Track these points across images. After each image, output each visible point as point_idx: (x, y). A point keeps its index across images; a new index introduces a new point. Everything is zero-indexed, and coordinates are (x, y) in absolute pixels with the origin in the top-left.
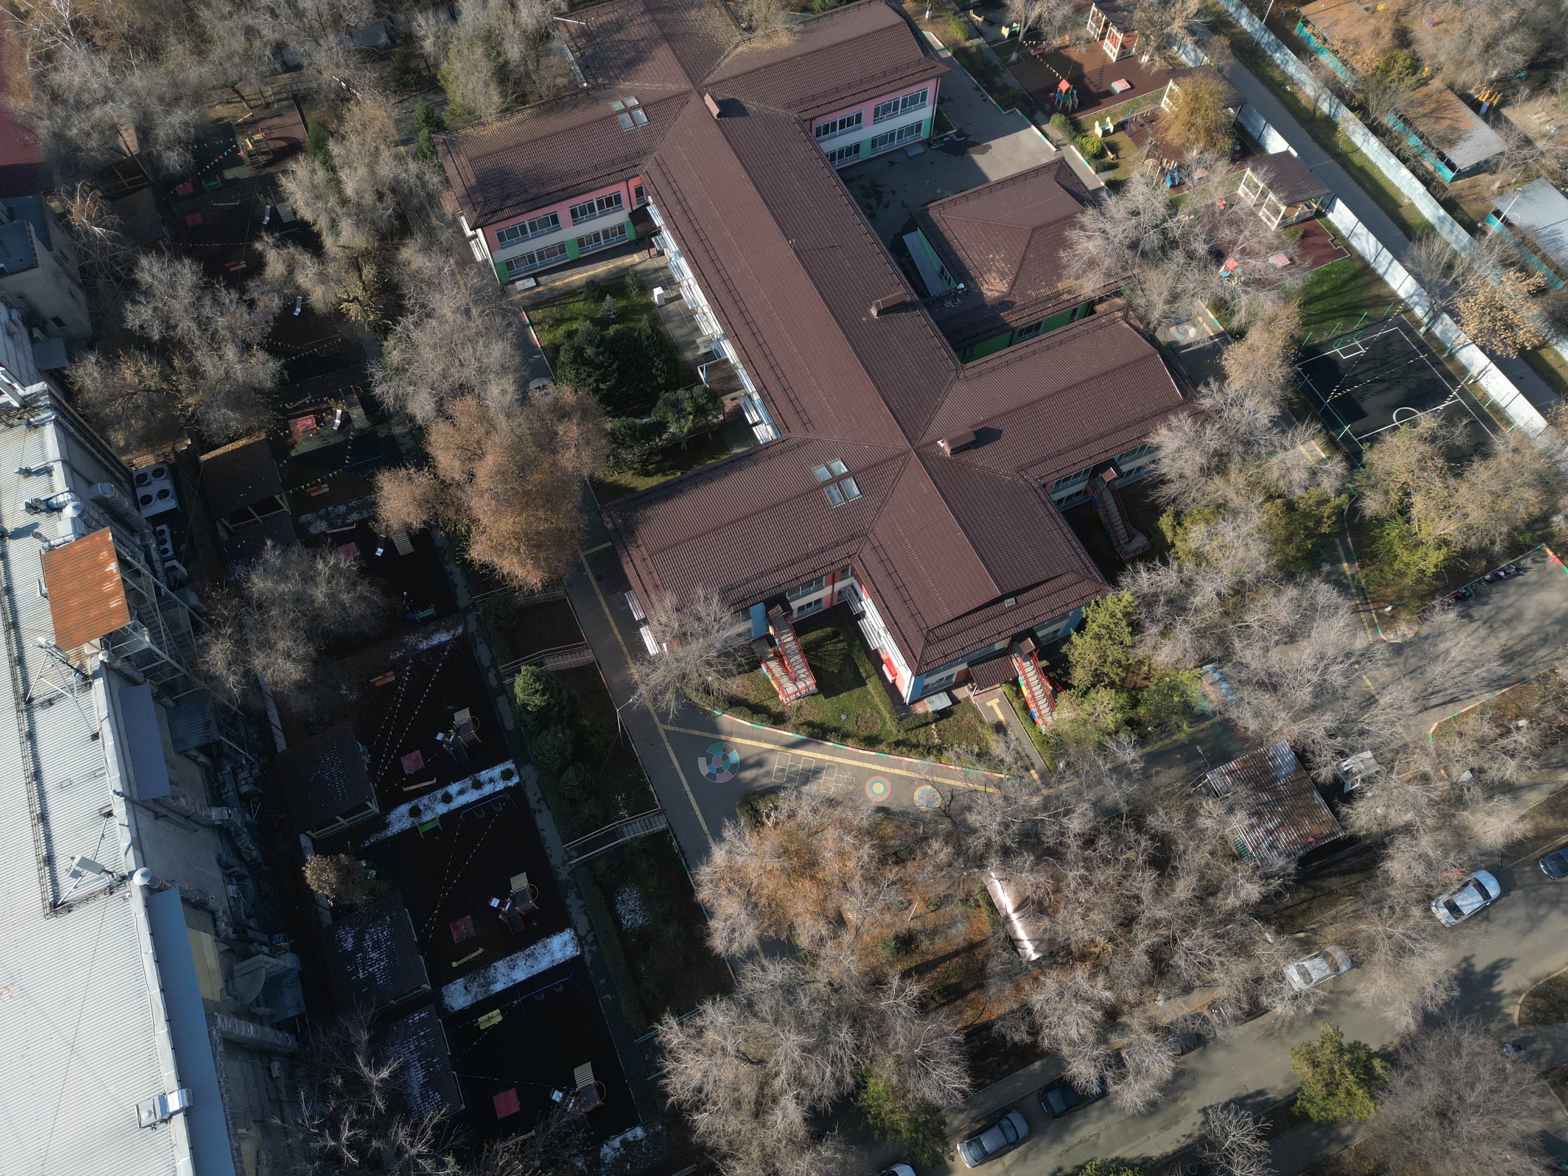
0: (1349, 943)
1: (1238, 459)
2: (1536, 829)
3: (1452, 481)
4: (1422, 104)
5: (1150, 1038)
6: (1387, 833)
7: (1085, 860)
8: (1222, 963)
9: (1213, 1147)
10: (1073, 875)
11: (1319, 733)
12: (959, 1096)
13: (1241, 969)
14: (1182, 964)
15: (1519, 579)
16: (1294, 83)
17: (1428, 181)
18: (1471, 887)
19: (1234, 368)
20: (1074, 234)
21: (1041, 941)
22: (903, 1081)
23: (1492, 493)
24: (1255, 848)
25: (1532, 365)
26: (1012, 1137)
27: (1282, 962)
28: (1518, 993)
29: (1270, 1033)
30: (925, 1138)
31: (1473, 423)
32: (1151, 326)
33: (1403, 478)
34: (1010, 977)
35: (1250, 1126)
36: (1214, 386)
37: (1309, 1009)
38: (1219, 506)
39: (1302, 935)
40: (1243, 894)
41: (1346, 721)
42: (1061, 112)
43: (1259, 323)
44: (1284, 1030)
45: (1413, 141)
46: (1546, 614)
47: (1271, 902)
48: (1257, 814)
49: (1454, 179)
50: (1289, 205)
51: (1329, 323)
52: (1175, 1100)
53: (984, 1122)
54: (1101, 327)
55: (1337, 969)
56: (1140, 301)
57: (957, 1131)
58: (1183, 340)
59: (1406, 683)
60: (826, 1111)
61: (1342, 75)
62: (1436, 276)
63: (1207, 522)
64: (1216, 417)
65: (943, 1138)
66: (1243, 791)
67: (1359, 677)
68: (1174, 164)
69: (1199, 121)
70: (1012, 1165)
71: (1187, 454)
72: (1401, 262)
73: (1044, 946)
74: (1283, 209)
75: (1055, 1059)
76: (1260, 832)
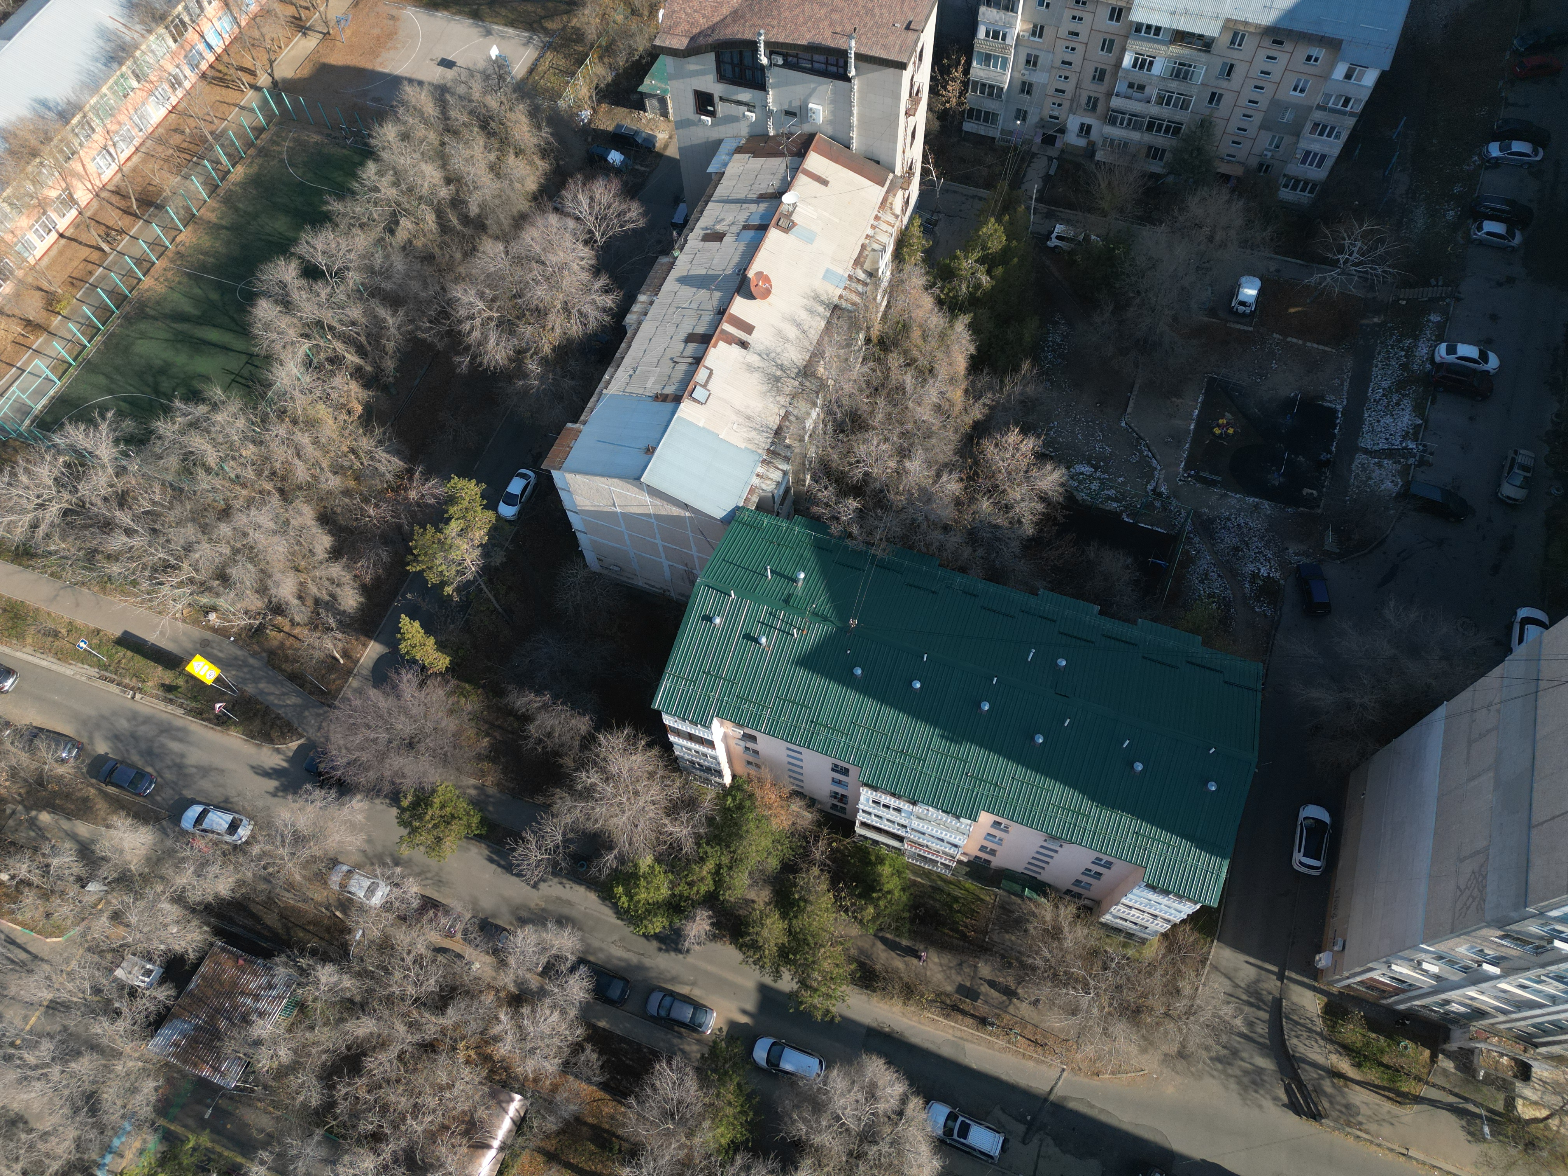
0: (321, 878)
2: (114, 812)
5: (512, 960)
6: (193, 911)
7: (396, 1127)
8: (409, 952)
9: (555, 864)
10: (417, 1127)
11: (122, 1025)
12: (674, 1063)
13: (402, 937)
14: (432, 981)
18: (204, 826)
21: (499, 1103)
22: (702, 1116)
24: (280, 997)
26: (668, 1000)
27: (373, 913)
28: (278, 751)
29: (439, 882)
30: (725, 1062)
34: (551, 1103)
35: (520, 851)
37: (399, 870)
39: (338, 914)
40: (334, 979)
41: (93, 1011)
44: (429, 875)
47: (325, 953)
48: (245, 1020)
52: (543, 910)
53: (676, 1028)
55: (349, 872)
57: (699, 1041)
60: (776, 1157)
65: (714, 1047)
66: (229, 1047)
67: (31, 1032)
70: (686, 984)
73: (502, 1097)
75: (586, 1015)
76: (262, 1005)
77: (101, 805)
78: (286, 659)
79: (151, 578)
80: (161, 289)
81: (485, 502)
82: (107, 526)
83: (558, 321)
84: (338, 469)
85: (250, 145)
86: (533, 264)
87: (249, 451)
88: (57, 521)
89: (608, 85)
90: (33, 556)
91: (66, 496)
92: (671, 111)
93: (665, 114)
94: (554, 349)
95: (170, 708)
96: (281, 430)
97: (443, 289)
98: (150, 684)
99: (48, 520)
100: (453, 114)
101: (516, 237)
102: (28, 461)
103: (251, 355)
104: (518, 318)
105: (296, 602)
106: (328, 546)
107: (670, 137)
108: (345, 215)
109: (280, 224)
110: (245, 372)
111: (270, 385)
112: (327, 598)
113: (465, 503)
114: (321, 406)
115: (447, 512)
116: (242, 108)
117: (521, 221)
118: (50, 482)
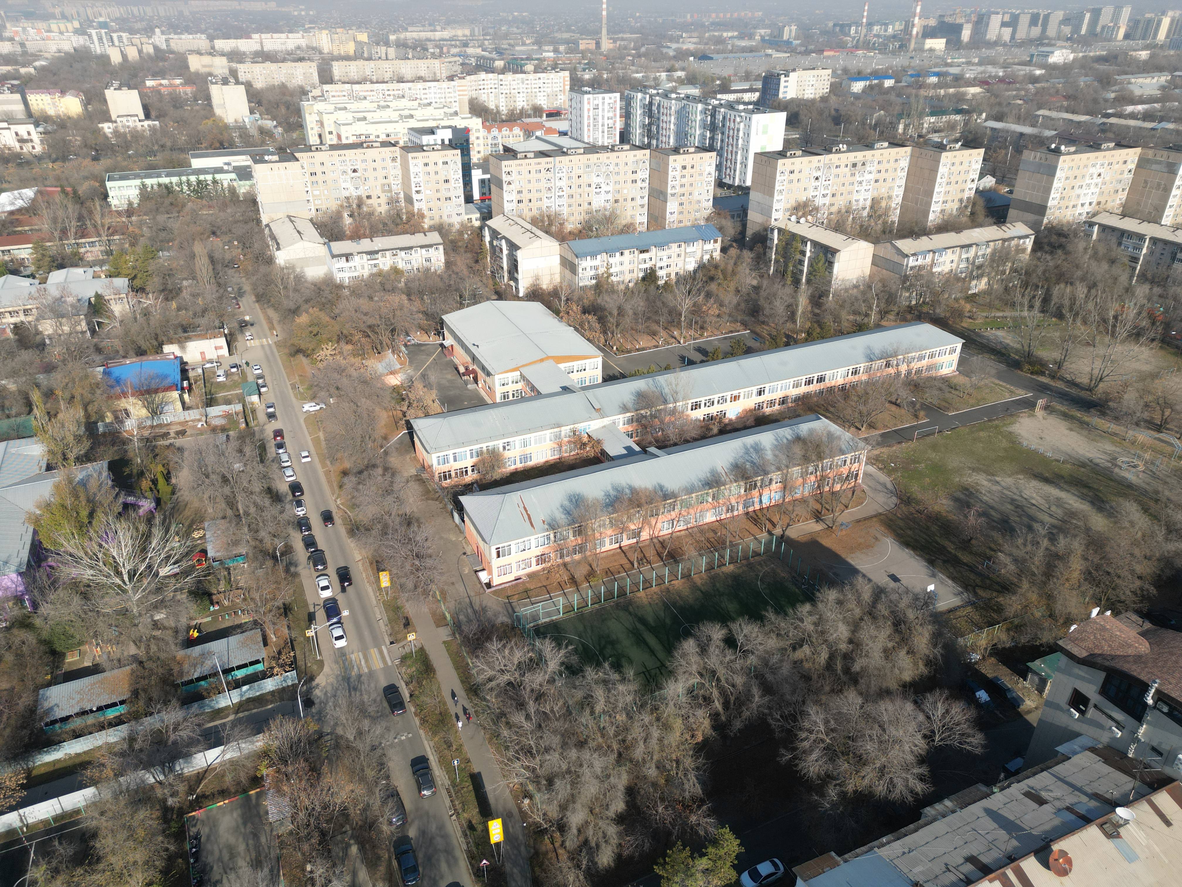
2: (384, 880)
3: (101, 866)
15: (203, 839)
23: (127, 839)
25: (40, 784)
31: (61, 837)
46: (236, 830)
77: (382, 869)
78: (541, 865)
79: (517, 752)
80: (645, 601)
81: (736, 862)
82: (521, 705)
83: (871, 775)
84: (660, 766)
85: (746, 558)
86: (877, 726)
87: (621, 718)
88: (502, 685)
89: (1004, 648)
90: (477, 695)
91: (517, 675)
92: (1046, 691)
93: (1041, 690)
94: (855, 792)
95: (462, 840)
96: (647, 718)
97: (804, 702)
98: (465, 815)
99: (498, 681)
100: (879, 606)
101: (875, 702)
102: (516, 644)
103: (663, 665)
104: (843, 753)
105: (575, 831)
106: (619, 810)
107: (1036, 708)
108: (772, 623)
109: (731, 607)
110: (653, 672)
111: (661, 689)
112: (593, 844)
113: (722, 852)
114: (679, 721)
115: (706, 848)
116: (756, 539)
117: (885, 693)
118: (516, 662)
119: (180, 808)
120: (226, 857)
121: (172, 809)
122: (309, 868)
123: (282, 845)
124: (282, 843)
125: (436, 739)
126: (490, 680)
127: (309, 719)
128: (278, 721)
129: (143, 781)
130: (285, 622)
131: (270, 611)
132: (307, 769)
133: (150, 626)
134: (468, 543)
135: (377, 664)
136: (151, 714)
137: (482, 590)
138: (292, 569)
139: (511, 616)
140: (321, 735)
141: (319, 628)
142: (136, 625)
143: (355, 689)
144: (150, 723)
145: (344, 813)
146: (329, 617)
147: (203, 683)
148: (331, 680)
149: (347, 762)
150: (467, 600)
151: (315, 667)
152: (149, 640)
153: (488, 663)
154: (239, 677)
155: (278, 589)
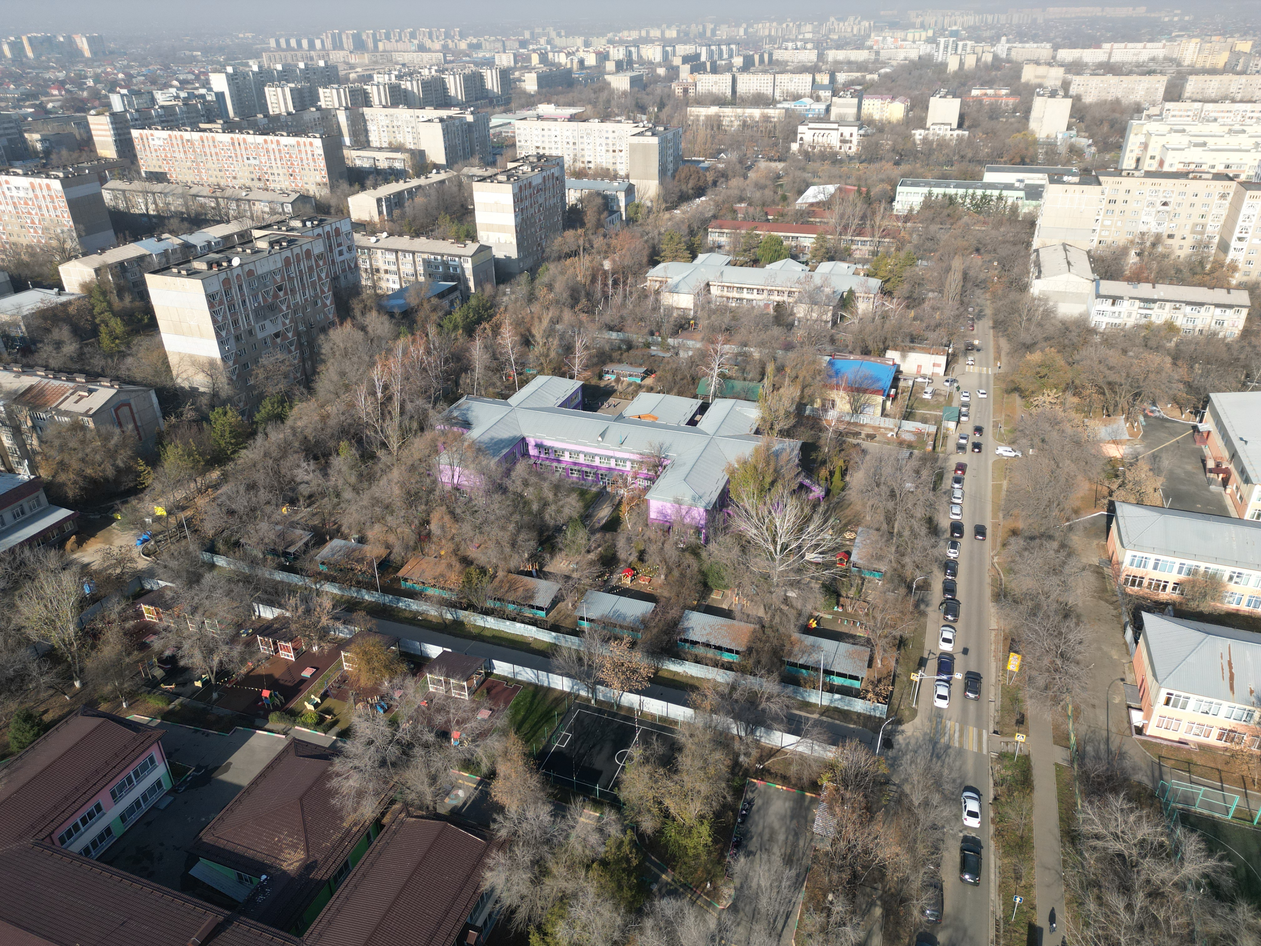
1: (549, 856)
3: (676, 778)
4: (501, 587)
15: (754, 808)
16: (421, 614)
17: (534, 622)
19: (504, 798)
20: (334, 783)
23: (701, 768)
25: (660, 684)
31: (659, 735)
32: (431, 808)
33: (650, 794)
36: (500, 818)
38: (561, 899)
42: (274, 710)
43: (499, 759)
45: (511, 607)
46: (783, 818)
49: (547, 614)
50: (467, 680)
51: (540, 732)
54: (395, 833)
56: (412, 796)
58: (458, 803)
59: (756, 927)
61: (446, 595)
62: (577, 668)
63: (562, 917)
64: (516, 838)
68: (376, 698)
69: (376, 664)
71: (515, 878)
72: (553, 673)
74: (465, 684)
88: (1110, 851)
90: (1073, 844)
91: (1135, 852)
99: (1107, 845)
118: (1139, 837)
119: (747, 770)
120: (766, 837)
121: (741, 766)
122: (830, 897)
123: (815, 859)
124: (815, 857)
125: (1006, 861)
126: (1097, 837)
127: (882, 759)
128: (854, 744)
129: (729, 728)
130: (895, 654)
131: (886, 637)
132: (863, 805)
133: (781, 599)
134: (1132, 669)
135: (971, 746)
136: (755, 675)
137: (1128, 732)
138: (922, 607)
139: (1154, 780)
140: (887, 782)
141: (926, 677)
142: (771, 593)
143: (938, 757)
144: (752, 682)
145: (882, 869)
146: (940, 672)
147: (804, 671)
148: (918, 734)
149: (903, 823)
150: (1105, 734)
151: (907, 713)
152: (776, 610)
153: (1102, 818)
154: (836, 683)
155: (902, 620)
